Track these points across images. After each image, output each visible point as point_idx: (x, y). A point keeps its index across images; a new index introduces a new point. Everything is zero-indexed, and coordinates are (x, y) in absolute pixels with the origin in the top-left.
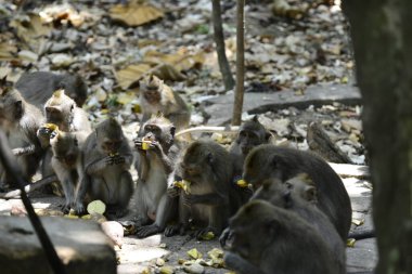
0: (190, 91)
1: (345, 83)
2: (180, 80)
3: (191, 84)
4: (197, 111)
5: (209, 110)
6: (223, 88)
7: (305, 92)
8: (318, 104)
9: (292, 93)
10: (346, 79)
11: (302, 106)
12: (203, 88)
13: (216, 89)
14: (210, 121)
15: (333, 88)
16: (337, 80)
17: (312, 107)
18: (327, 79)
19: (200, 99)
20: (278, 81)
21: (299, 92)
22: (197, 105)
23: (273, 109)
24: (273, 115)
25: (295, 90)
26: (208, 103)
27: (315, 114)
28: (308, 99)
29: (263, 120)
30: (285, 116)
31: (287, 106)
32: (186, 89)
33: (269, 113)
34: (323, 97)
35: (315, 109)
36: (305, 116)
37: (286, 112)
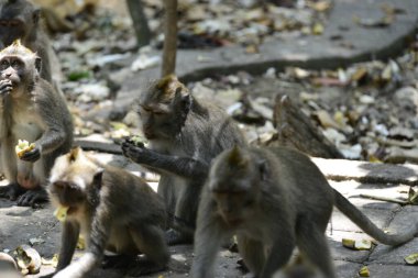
0: (82, 47)
1: (319, 34)
2: (65, 30)
3: (82, 38)
4: (98, 80)
5: (116, 77)
6: (132, 42)
7: (261, 48)
8: (281, 66)
9: (241, 50)
10: (319, 28)
11: (256, 70)
12: (102, 43)
13: (121, 44)
14: (120, 94)
15: (302, 43)
16: (306, 30)
17: (271, 71)
18: (289, 28)
19: (101, 60)
20: (217, 32)
21: (251, 49)
22: (96, 69)
23: (214, 75)
24: (214, 85)
25: (245, 45)
26: (114, 67)
27: (277, 82)
28: (266, 58)
29: (201, 93)
30: (233, 86)
31: (234, 70)
32: (76, 45)
33: (208, 81)
34: (289, 56)
35: (277, 73)
36: (264, 86)
37: (234, 79)
